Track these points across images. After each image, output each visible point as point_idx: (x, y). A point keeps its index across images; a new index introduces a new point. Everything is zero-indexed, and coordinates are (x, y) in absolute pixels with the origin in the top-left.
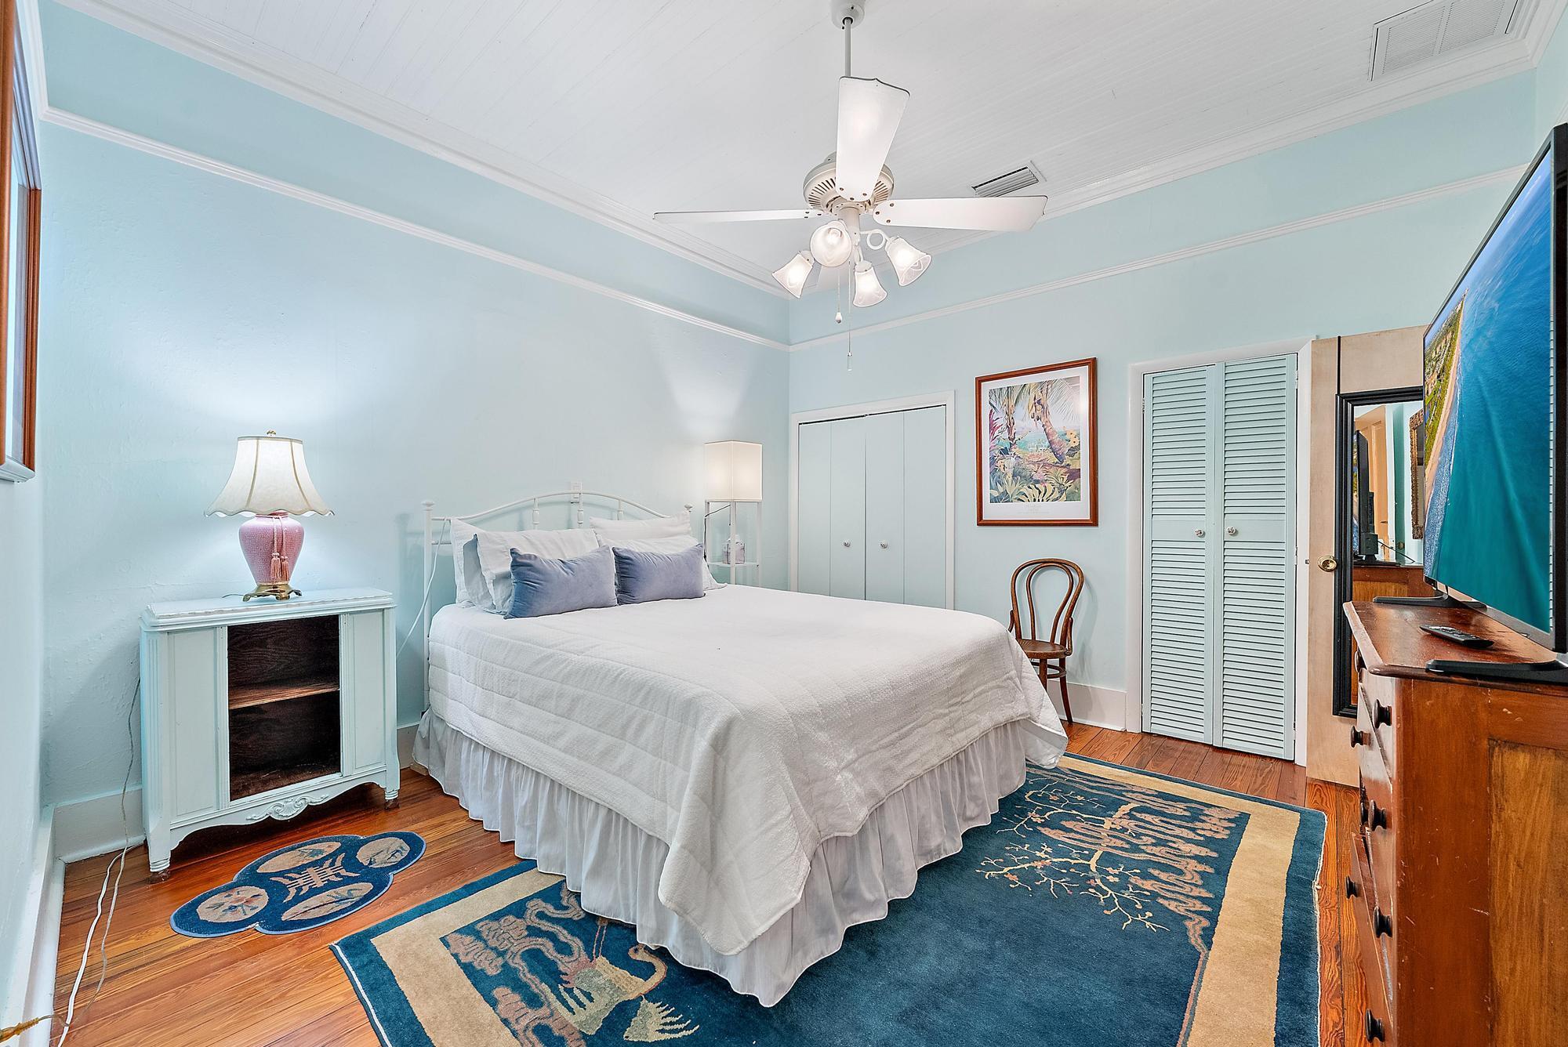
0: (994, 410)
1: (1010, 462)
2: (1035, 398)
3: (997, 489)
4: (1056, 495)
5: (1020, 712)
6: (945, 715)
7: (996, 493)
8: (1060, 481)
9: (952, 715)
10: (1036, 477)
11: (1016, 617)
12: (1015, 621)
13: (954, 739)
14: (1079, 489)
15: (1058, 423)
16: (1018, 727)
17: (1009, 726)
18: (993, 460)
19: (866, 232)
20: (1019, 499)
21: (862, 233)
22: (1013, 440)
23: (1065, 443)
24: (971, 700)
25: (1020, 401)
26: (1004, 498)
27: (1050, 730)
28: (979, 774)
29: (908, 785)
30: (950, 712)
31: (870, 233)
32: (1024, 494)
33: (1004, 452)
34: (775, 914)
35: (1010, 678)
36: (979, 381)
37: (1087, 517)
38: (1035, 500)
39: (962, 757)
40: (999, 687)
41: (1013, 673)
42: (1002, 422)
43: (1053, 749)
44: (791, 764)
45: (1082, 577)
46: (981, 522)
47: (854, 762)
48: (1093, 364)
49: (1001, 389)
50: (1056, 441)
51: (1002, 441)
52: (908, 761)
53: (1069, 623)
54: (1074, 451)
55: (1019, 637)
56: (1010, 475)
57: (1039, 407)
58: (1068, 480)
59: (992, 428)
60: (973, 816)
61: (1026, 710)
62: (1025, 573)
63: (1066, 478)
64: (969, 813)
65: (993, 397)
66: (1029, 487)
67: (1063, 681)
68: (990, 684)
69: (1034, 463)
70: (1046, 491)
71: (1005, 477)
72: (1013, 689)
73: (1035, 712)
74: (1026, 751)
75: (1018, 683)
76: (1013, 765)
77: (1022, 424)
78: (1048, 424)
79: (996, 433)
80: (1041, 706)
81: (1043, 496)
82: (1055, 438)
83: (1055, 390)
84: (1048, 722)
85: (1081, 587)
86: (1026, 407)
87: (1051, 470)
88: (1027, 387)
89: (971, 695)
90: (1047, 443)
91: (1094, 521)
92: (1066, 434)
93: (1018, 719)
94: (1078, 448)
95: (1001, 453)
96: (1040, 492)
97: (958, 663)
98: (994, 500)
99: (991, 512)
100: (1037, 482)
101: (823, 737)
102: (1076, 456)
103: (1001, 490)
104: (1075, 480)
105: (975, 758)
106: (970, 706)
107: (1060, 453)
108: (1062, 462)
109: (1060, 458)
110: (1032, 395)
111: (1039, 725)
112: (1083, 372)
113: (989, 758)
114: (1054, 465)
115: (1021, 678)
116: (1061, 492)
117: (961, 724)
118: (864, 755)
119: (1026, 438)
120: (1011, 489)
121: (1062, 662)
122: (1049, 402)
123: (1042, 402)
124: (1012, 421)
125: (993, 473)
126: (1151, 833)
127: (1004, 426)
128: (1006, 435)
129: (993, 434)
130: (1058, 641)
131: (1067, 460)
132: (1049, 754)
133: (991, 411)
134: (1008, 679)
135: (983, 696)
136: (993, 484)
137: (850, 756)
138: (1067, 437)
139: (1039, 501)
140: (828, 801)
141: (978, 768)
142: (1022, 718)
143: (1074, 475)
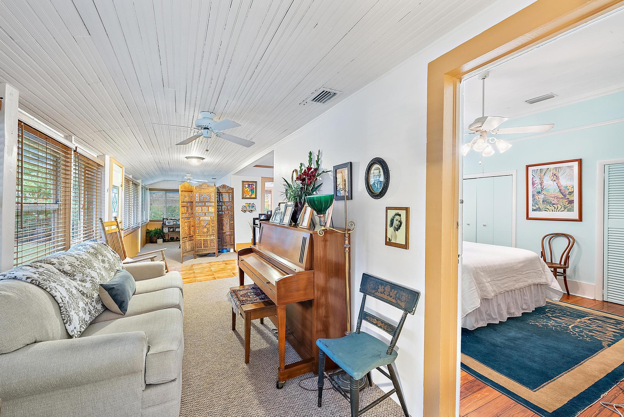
0: (534, 177)
1: (541, 197)
2: (553, 173)
3: (535, 206)
4: (563, 209)
5: (543, 281)
6: (516, 276)
7: (535, 208)
8: (565, 204)
9: (518, 277)
10: (553, 202)
11: (543, 253)
12: (543, 255)
13: (519, 284)
14: (573, 207)
15: (564, 182)
16: (544, 286)
17: (539, 285)
18: (533, 196)
19: (489, 138)
20: (545, 210)
21: (488, 138)
22: (543, 188)
23: (567, 190)
24: (525, 274)
25: (546, 174)
26: (539, 209)
27: (556, 289)
28: (528, 296)
29: (504, 292)
30: (518, 276)
31: (491, 138)
32: (548, 209)
33: (539, 193)
34: (472, 309)
35: (540, 271)
36: (528, 167)
37: (577, 218)
38: (553, 211)
39: (521, 290)
40: (535, 272)
41: (541, 269)
42: (538, 181)
43: (557, 295)
44: (475, 278)
45: (574, 240)
46: (528, 218)
47: (490, 282)
48: (580, 161)
49: (537, 170)
50: (563, 189)
51: (538, 189)
52: (505, 286)
53: (568, 257)
54: (571, 193)
55: (545, 260)
56: (541, 201)
57: (555, 177)
58: (568, 204)
59: (533, 184)
60: (525, 308)
61: (546, 281)
62: (548, 238)
63: (567, 203)
64: (524, 307)
65: (534, 172)
66: (550, 206)
67: (565, 278)
68: (531, 271)
69: (552, 197)
70: (558, 208)
71: (539, 202)
72: (541, 274)
73: (549, 283)
74: (546, 295)
75: (543, 272)
76: (541, 298)
77: (548, 183)
78: (559, 183)
79: (535, 186)
80: (552, 281)
81: (557, 209)
82: (562, 188)
83: (562, 170)
84: (555, 286)
85: (573, 244)
86: (549, 176)
87: (560, 200)
88: (549, 169)
89: (525, 273)
90: (559, 190)
91: (580, 219)
92: (567, 187)
93: (543, 283)
94: (573, 192)
95: (537, 193)
96: (555, 208)
97: (520, 263)
98: (533, 210)
99: (532, 214)
100: (554, 204)
101: (482, 274)
102: (572, 195)
103: (537, 207)
104: (571, 204)
105: (526, 292)
106: (524, 276)
107: (565, 194)
108: (565, 197)
109: (565, 196)
110: (552, 172)
111: (551, 287)
112: (576, 164)
113: (531, 293)
114: (562, 198)
115: (544, 272)
116: (565, 208)
117: (521, 280)
118: (492, 281)
119: (549, 188)
120: (542, 206)
121: (565, 271)
122: (559, 175)
123: (556, 175)
124: (542, 181)
125: (534, 200)
126: (597, 324)
127: (539, 183)
128: (540, 186)
129: (534, 186)
130: (563, 263)
131: (568, 196)
132: (556, 297)
133: (533, 178)
134: (539, 270)
135: (529, 274)
136: (534, 204)
137: (489, 280)
138: (568, 188)
139: (554, 211)
140: (484, 289)
141: (527, 295)
142: (544, 283)
143: (571, 202)
